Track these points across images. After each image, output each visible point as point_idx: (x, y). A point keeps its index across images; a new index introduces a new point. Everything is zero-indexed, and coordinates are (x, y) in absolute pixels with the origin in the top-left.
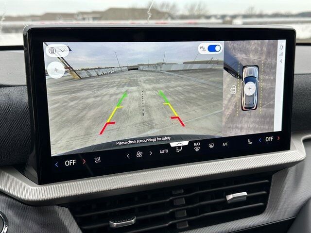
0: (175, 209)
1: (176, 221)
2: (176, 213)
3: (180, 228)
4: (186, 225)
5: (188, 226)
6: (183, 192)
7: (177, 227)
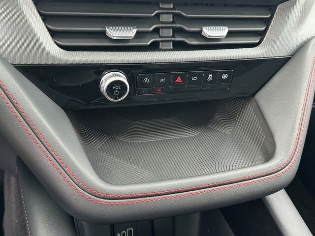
0: (160, 25)
1: (160, 39)
2: (161, 30)
3: (163, 48)
4: (170, 46)
5: (172, 47)
6: (172, 7)
7: (160, 47)
